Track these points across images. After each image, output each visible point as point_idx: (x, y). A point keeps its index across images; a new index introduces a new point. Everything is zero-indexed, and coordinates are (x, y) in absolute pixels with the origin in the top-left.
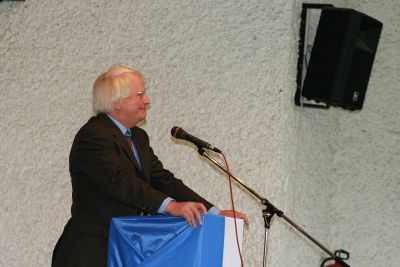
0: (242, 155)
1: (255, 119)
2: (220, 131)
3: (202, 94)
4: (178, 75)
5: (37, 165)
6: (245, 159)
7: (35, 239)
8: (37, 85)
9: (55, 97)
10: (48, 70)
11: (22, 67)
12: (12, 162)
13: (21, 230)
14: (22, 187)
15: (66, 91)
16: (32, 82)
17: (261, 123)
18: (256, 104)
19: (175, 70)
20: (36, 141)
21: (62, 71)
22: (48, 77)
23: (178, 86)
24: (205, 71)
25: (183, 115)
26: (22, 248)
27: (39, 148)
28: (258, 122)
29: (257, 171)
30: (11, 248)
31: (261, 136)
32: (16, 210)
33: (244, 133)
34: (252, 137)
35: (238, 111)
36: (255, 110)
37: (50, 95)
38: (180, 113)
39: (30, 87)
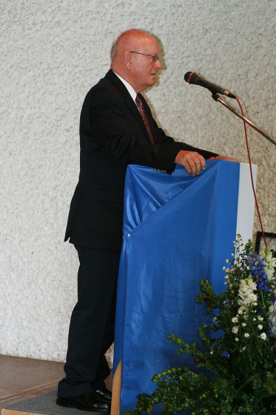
0: (249, 96)
1: (262, 60)
2: (227, 73)
3: (208, 35)
4: (183, 16)
5: (40, 108)
6: (252, 102)
7: (39, 183)
8: (38, 27)
9: (57, 39)
10: (50, 10)
11: (23, 8)
12: (15, 106)
13: (26, 175)
14: (25, 131)
15: (68, 32)
16: (34, 24)
17: (269, 64)
18: (264, 44)
19: (180, 9)
20: (39, 84)
21: (65, 12)
22: (50, 18)
23: (183, 27)
24: (211, 11)
25: (188, 56)
26: (27, 192)
27: (42, 91)
28: (266, 63)
29: (264, 113)
30: (16, 193)
31: (268, 78)
32: (20, 155)
33: (252, 74)
34: (260, 79)
35: (245, 51)
36: (262, 51)
37: (51, 37)
38: (186, 54)
39: (31, 29)
